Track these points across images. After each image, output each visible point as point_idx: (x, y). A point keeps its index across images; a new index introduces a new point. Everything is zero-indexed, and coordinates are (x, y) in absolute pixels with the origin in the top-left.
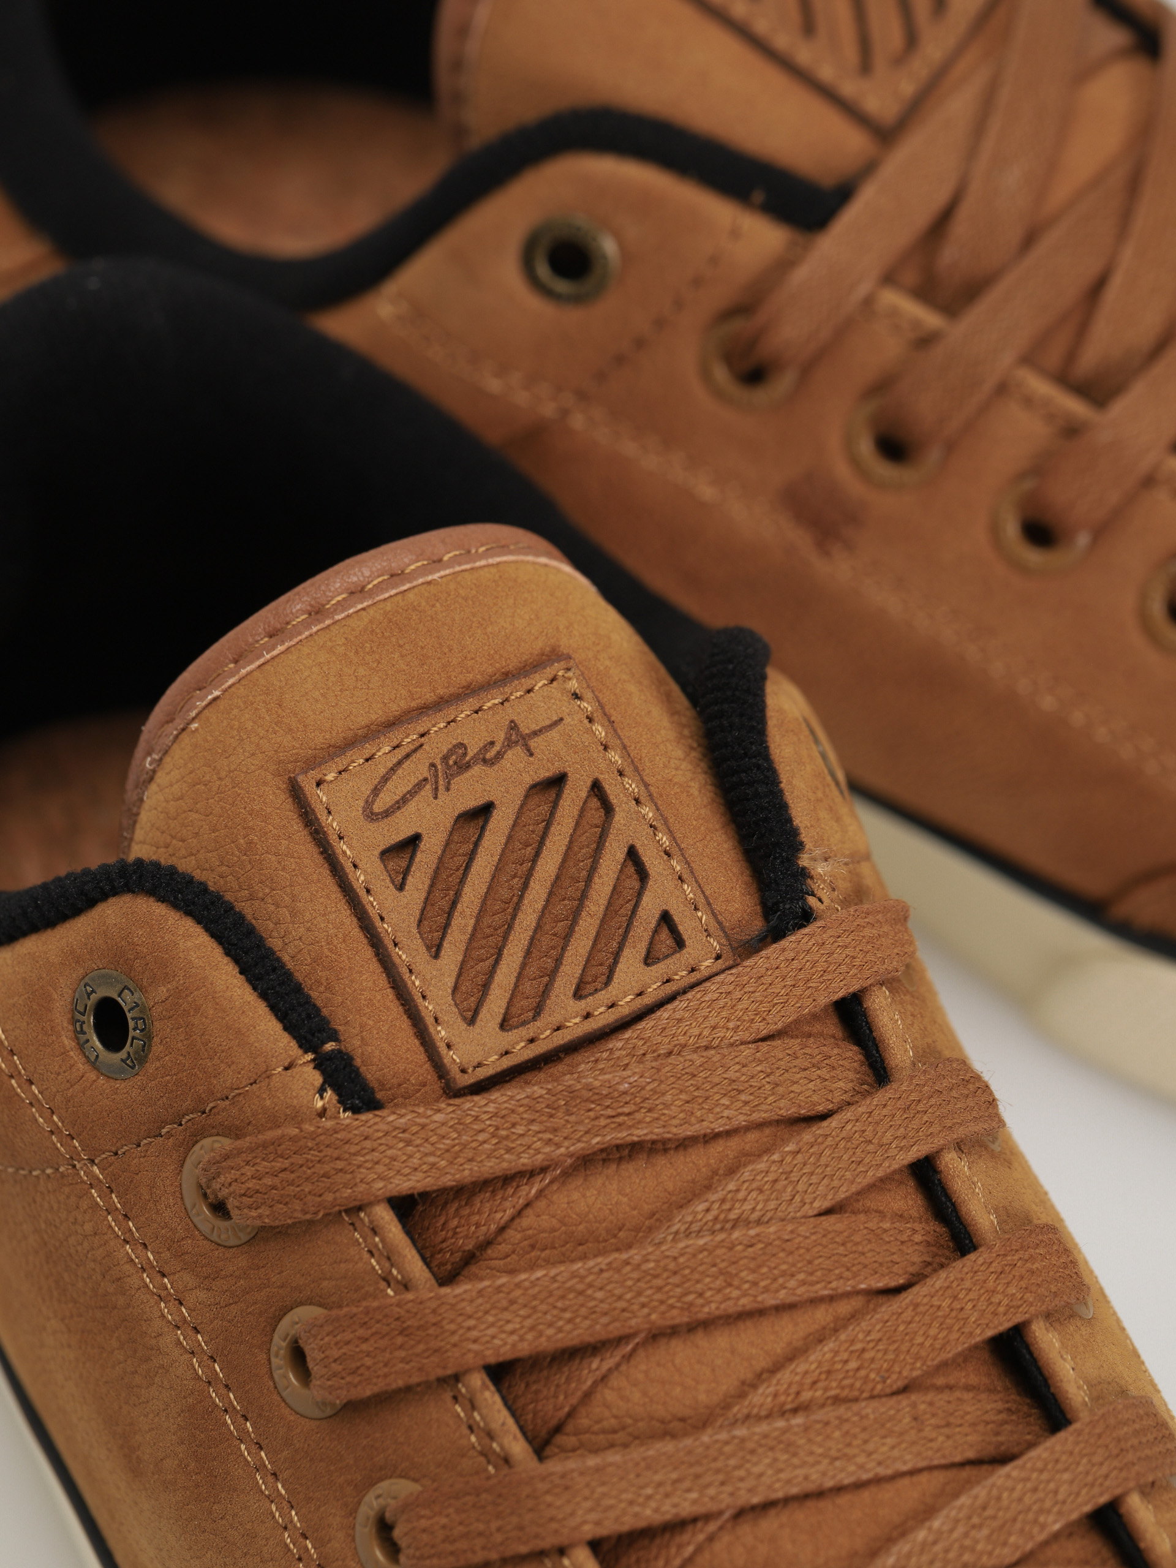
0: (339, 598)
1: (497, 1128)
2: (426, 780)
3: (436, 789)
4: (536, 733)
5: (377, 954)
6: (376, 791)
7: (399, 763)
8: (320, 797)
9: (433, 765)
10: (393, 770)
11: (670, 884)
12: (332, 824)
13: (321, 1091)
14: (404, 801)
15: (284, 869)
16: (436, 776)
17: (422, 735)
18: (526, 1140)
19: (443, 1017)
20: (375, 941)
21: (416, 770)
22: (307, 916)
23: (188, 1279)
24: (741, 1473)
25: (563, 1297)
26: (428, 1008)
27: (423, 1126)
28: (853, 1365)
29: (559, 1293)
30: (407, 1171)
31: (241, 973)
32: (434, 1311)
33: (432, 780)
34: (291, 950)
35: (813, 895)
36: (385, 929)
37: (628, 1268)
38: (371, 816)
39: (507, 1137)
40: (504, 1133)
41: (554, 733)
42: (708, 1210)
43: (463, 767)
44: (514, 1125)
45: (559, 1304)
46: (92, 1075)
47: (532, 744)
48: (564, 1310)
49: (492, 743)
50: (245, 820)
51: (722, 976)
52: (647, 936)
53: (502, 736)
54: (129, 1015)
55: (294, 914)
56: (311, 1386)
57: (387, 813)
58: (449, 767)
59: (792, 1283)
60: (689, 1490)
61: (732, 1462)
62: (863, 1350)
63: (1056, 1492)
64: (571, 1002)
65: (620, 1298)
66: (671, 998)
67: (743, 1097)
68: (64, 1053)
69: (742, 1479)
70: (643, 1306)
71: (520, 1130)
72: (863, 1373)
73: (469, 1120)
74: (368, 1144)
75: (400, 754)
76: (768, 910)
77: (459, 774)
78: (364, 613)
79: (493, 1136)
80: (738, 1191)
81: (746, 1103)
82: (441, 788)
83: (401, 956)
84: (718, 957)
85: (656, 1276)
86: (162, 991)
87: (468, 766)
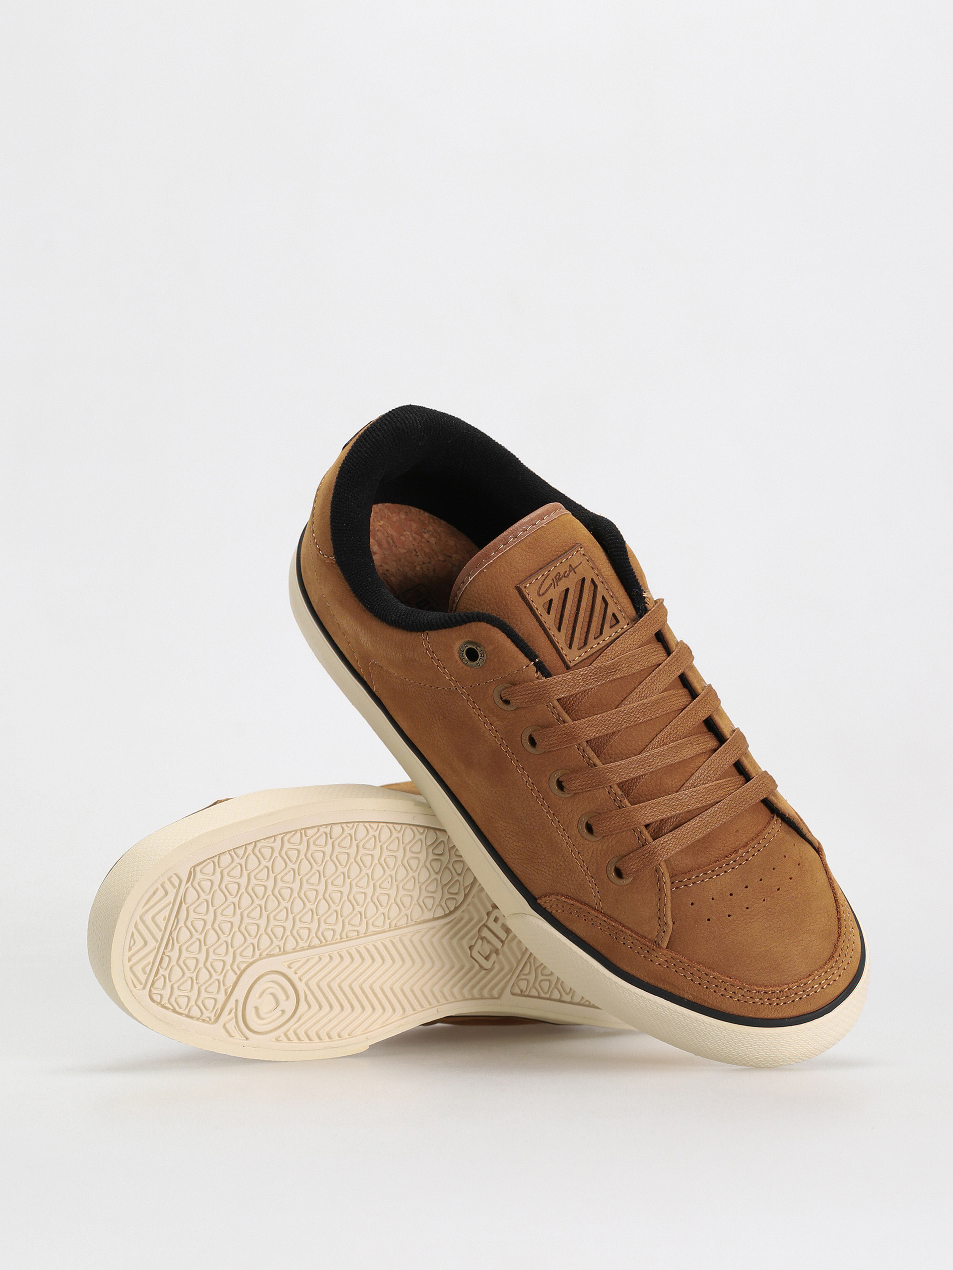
0: (520, 533)
1: (583, 679)
2: (552, 584)
3: (554, 586)
4: (576, 567)
5: (545, 632)
6: (540, 588)
7: (545, 580)
8: (526, 592)
9: (553, 579)
10: (543, 582)
11: (614, 605)
12: (529, 598)
13: (537, 672)
14: (547, 590)
15: (517, 610)
16: (554, 582)
17: (549, 571)
18: (591, 681)
19: (564, 648)
20: (544, 629)
21: (549, 581)
22: (525, 623)
23: (495, 719)
24: (653, 763)
25: (605, 722)
26: (559, 646)
27: (565, 680)
28: (675, 732)
29: (604, 721)
30: (562, 692)
31: (512, 642)
32: (573, 728)
33: (553, 584)
34: (521, 632)
35: (646, 603)
36: (546, 625)
37: (620, 713)
38: (539, 595)
39: (586, 681)
40: (585, 680)
41: (580, 566)
42: (636, 694)
43: (560, 579)
44: (587, 677)
45: (604, 724)
46: (465, 667)
47: (576, 570)
48: (605, 725)
49: (566, 571)
50: (504, 597)
51: (630, 630)
52: (610, 620)
53: (568, 569)
54: (479, 653)
55: (521, 622)
56: (536, 747)
57: (543, 594)
58: (556, 579)
59: (659, 712)
60: (641, 769)
61: (651, 760)
62: (677, 727)
63: (726, 759)
64: (594, 640)
65: (619, 721)
66: (618, 637)
67: (640, 663)
68: (456, 662)
69: (653, 765)
70: (625, 722)
71: (589, 678)
72: (678, 733)
73: (576, 677)
74: (552, 686)
75: (544, 577)
76: (637, 609)
77: (559, 581)
78: (528, 537)
79: (582, 681)
80: (643, 689)
81: (641, 665)
82: (556, 585)
83: (551, 633)
84: (628, 624)
85: (627, 714)
86: (491, 648)
87: (561, 579)
